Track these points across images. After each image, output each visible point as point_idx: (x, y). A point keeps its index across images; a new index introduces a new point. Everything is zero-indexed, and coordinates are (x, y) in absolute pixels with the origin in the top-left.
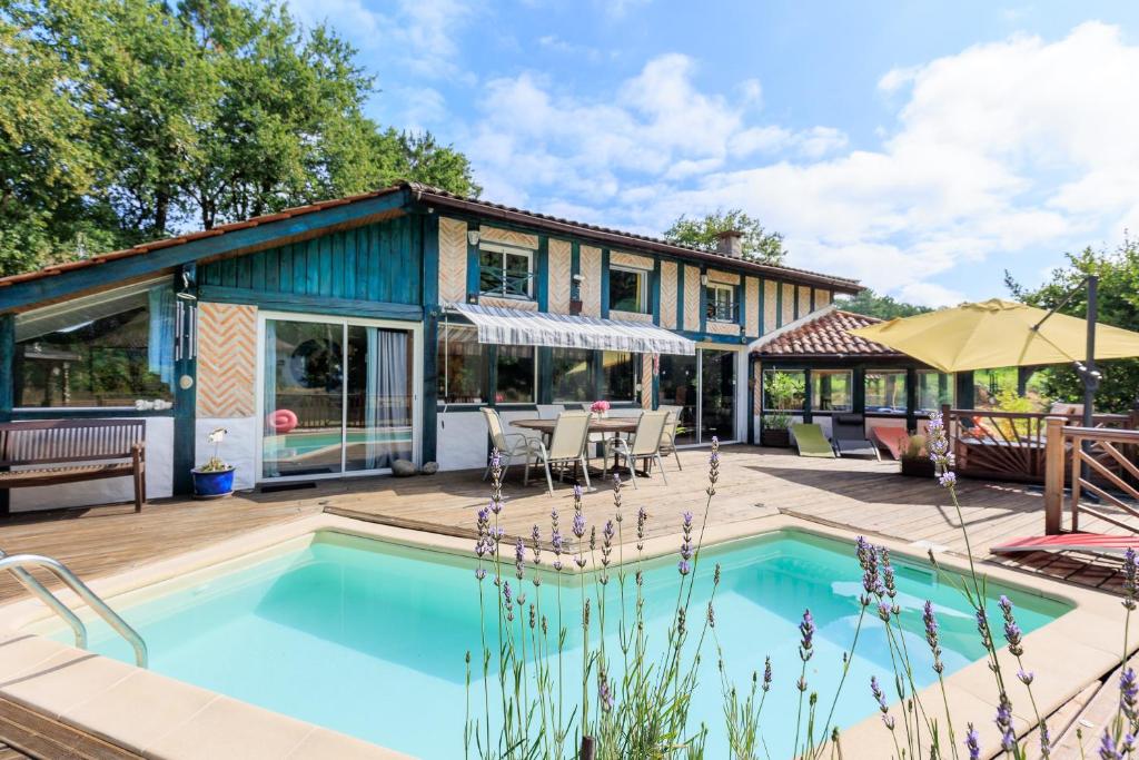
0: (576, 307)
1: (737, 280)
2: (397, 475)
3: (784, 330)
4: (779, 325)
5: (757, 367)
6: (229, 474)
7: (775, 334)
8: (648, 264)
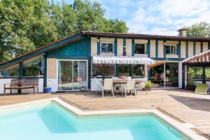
0: (124, 54)
1: (177, 43)
2: (82, 91)
3: (197, 56)
4: (194, 54)
5: (186, 67)
6: (50, 89)
7: (193, 57)
8: (147, 41)
